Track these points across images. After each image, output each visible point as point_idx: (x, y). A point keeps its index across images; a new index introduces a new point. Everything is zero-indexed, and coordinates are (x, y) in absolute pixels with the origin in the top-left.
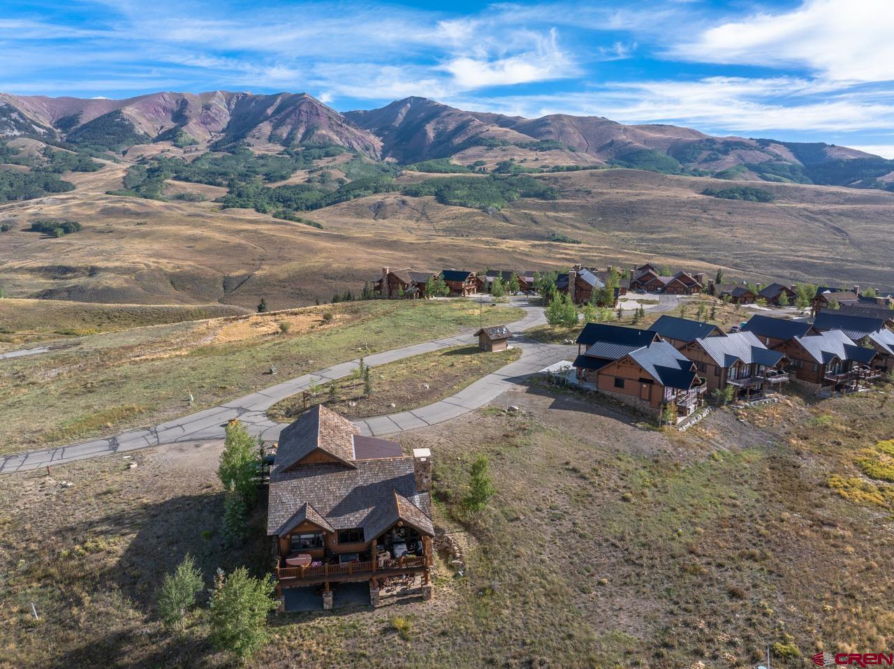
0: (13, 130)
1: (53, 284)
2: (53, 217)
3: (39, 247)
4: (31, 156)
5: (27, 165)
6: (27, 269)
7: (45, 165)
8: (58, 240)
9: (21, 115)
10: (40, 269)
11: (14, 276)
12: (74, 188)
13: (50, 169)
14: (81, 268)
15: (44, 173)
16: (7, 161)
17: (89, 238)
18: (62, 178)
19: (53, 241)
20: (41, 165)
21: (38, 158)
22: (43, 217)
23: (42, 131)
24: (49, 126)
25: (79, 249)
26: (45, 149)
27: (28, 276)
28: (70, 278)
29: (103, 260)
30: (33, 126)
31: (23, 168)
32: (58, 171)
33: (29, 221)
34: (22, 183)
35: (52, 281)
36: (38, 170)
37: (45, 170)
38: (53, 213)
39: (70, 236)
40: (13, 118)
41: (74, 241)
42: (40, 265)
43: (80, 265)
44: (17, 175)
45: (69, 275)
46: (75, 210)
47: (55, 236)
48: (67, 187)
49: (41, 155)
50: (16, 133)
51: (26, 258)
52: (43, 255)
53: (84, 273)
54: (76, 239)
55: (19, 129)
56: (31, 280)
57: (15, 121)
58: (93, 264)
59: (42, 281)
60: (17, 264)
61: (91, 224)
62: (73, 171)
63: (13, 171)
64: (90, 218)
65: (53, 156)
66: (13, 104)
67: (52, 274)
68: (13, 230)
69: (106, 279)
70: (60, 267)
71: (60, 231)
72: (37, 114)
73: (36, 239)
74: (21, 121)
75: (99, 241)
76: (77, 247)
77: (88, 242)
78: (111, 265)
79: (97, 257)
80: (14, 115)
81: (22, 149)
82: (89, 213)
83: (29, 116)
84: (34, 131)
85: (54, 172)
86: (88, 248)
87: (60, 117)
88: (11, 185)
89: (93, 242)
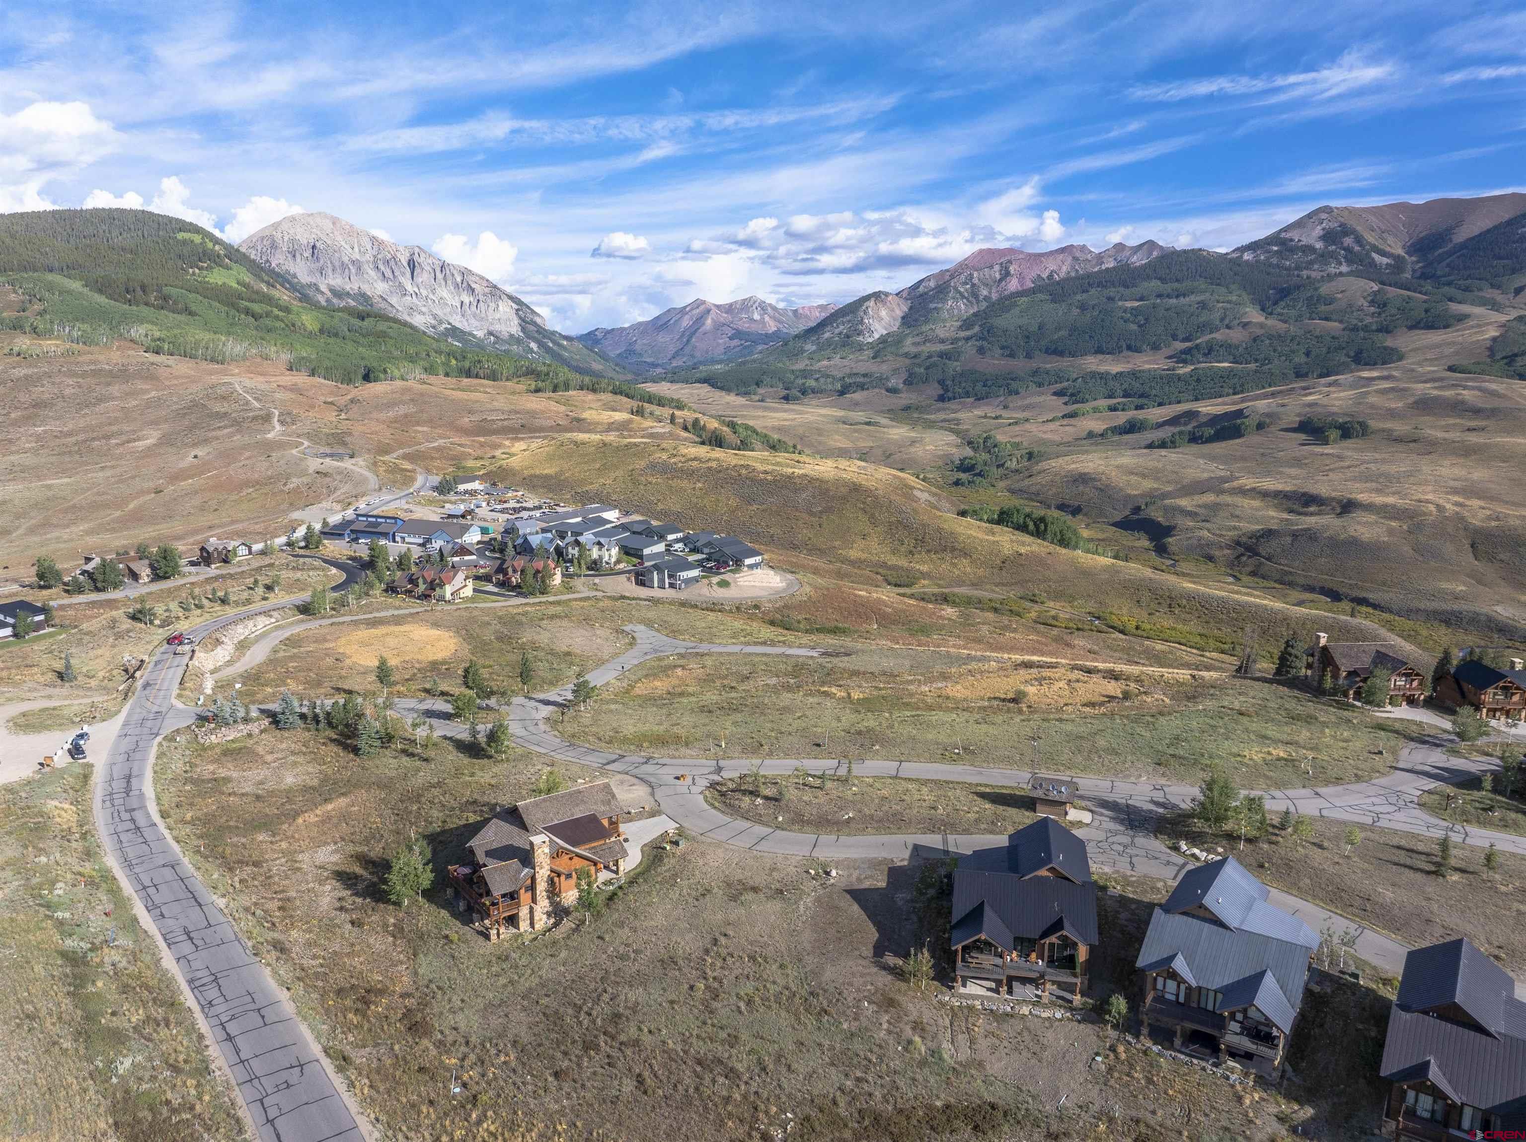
0: (1341, 264)
1: (1282, 520)
2: (1335, 409)
3: (1295, 459)
4: (1350, 306)
5: (1341, 322)
6: (1260, 492)
7: (1368, 320)
8: (1327, 450)
9: (1359, 240)
10: (1277, 494)
11: (1239, 500)
12: (1401, 358)
13: (1374, 327)
14: (1333, 499)
15: (1362, 334)
16: (1314, 315)
17: (1375, 450)
18: (1389, 342)
19: (1318, 449)
20: (1361, 321)
21: (1360, 309)
22: (1319, 410)
23: (1385, 260)
24: (1400, 252)
25: (1349, 467)
26: (1375, 293)
27: (1256, 503)
28: (1312, 514)
29: (1371, 491)
30: (1374, 255)
31: (1334, 326)
32: (1386, 330)
33: (1299, 415)
34: (1324, 350)
35: (1285, 516)
36: (1355, 329)
37: (1366, 328)
38: (1337, 403)
39: (1349, 443)
40: (1345, 245)
41: (1349, 454)
42: (1280, 487)
43: (1334, 494)
44: (1321, 336)
45: (1312, 509)
46: (1373, 399)
47: (1325, 442)
48: (1389, 356)
49: (1366, 304)
50: (1344, 268)
51: (1268, 473)
52: (1293, 471)
53: (1333, 509)
54: (1355, 449)
55: (1349, 262)
56: (1257, 509)
57: (1348, 249)
58: (1353, 496)
59: (1272, 513)
60: (1248, 482)
61: (1388, 425)
62: (1411, 328)
63: (1317, 333)
64: (1392, 414)
65: (1385, 305)
66: (1352, 223)
67: (1290, 504)
68: (1273, 428)
69: (1359, 523)
70: (1304, 494)
71: (1334, 434)
72: (1385, 235)
73: (1293, 445)
74: (1357, 248)
75: (1386, 456)
76: (1347, 464)
77: (1368, 456)
78: (1379, 500)
79: (1368, 485)
80: (1348, 241)
81: (1339, 296)
82: (1393, 406)
83: (1371, 240)
84: (1373, 264)
85: (1379, 330)
86: (1363, 467)
87: (1421, 235)
88: (1308, 354)
89: (1377, 456)
